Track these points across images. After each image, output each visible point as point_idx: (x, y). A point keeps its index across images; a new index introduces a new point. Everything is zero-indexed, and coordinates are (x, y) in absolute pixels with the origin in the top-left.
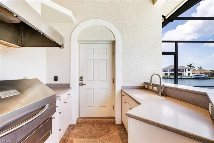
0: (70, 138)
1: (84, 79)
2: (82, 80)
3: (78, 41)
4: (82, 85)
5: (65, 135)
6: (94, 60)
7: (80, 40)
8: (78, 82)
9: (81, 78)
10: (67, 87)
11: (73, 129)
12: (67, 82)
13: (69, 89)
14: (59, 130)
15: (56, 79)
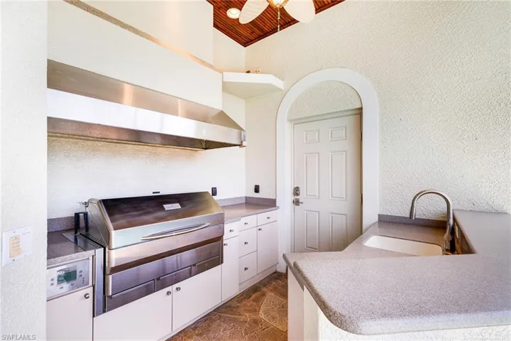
0: (264, 289)
1: (302, 192)
2: (298, 195)
3: (290, 121)
4: (297, 202)
5: (260, 282)
6: (319, 153)
7: (293, 118)
8: (290, 197)
9: (296, 191)
10: (270, 204)
11: (276, 279)
12: (272, 197)
13: (273, 208)
14: (246, 269)
15: (257, 190)
